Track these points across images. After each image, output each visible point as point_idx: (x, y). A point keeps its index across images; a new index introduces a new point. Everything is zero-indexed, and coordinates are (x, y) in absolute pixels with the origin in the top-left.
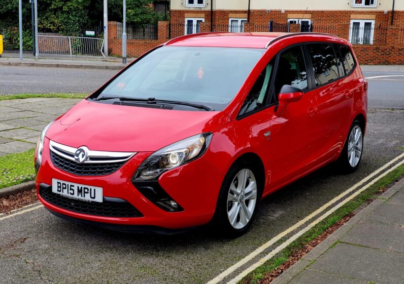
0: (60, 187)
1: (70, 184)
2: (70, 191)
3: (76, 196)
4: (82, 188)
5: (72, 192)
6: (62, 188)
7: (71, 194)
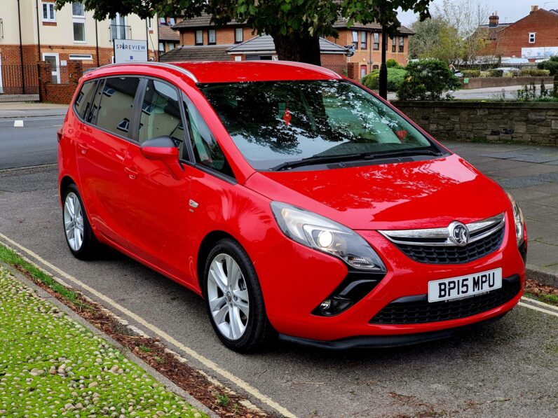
0: (444, 290)
1: (461, 278)
2: (461, 289)
3: (471, 293)
4: (479, 277)
5: (465, 289)
6: (447, 290)
7: (463, 292)
